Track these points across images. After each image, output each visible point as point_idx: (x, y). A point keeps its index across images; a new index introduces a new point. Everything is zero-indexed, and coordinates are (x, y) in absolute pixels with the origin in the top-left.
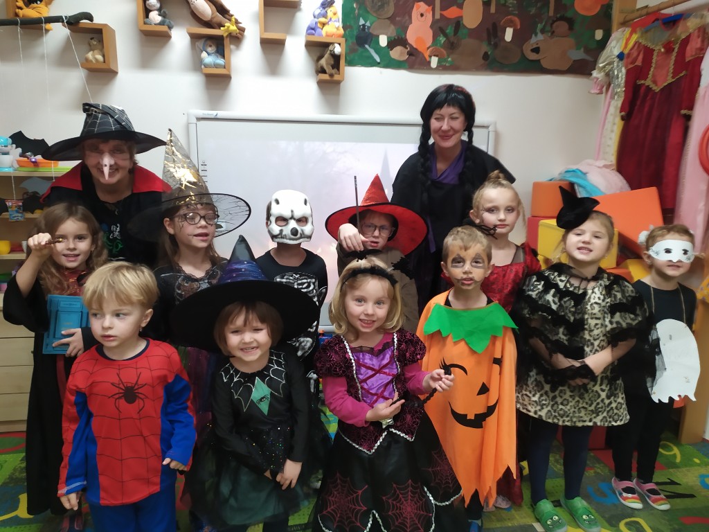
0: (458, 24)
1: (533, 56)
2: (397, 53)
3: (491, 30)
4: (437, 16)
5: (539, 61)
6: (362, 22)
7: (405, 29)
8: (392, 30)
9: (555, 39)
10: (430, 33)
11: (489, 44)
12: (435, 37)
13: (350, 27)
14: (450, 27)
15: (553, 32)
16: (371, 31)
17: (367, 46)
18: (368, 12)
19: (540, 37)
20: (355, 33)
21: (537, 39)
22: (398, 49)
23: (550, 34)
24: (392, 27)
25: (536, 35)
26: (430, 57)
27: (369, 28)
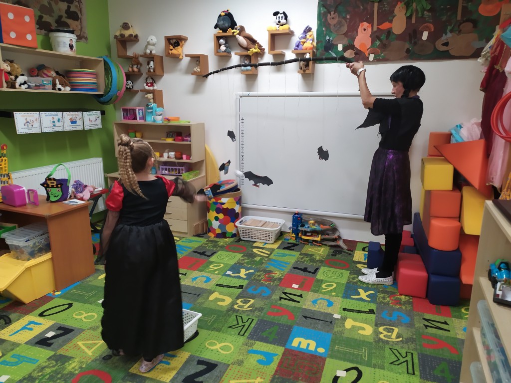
0: (389, 32)
1: (444, 48)
2: (348, 54)
3: (412, 34)
4: (375, 29)
5: (448, 51)
6: (328, 38)
7: (354, 39)
8: (346, 41)
9: (462, 35)
10: (370, 40)
11: (411, 43)
12: (373, 42)
13: (321, 41)
14: (383, 35)
15: (461, 31)
16: (333, 42)
17: (330, 51)
18: (332, 32)
19: (449, 35)
20: (324, 44)
21: (448, 37)
22: (349, 51)
23: (457, 32)
24: (346, 39)
25: (446, 34)
26: (369, 54)
27: (332, 41)
